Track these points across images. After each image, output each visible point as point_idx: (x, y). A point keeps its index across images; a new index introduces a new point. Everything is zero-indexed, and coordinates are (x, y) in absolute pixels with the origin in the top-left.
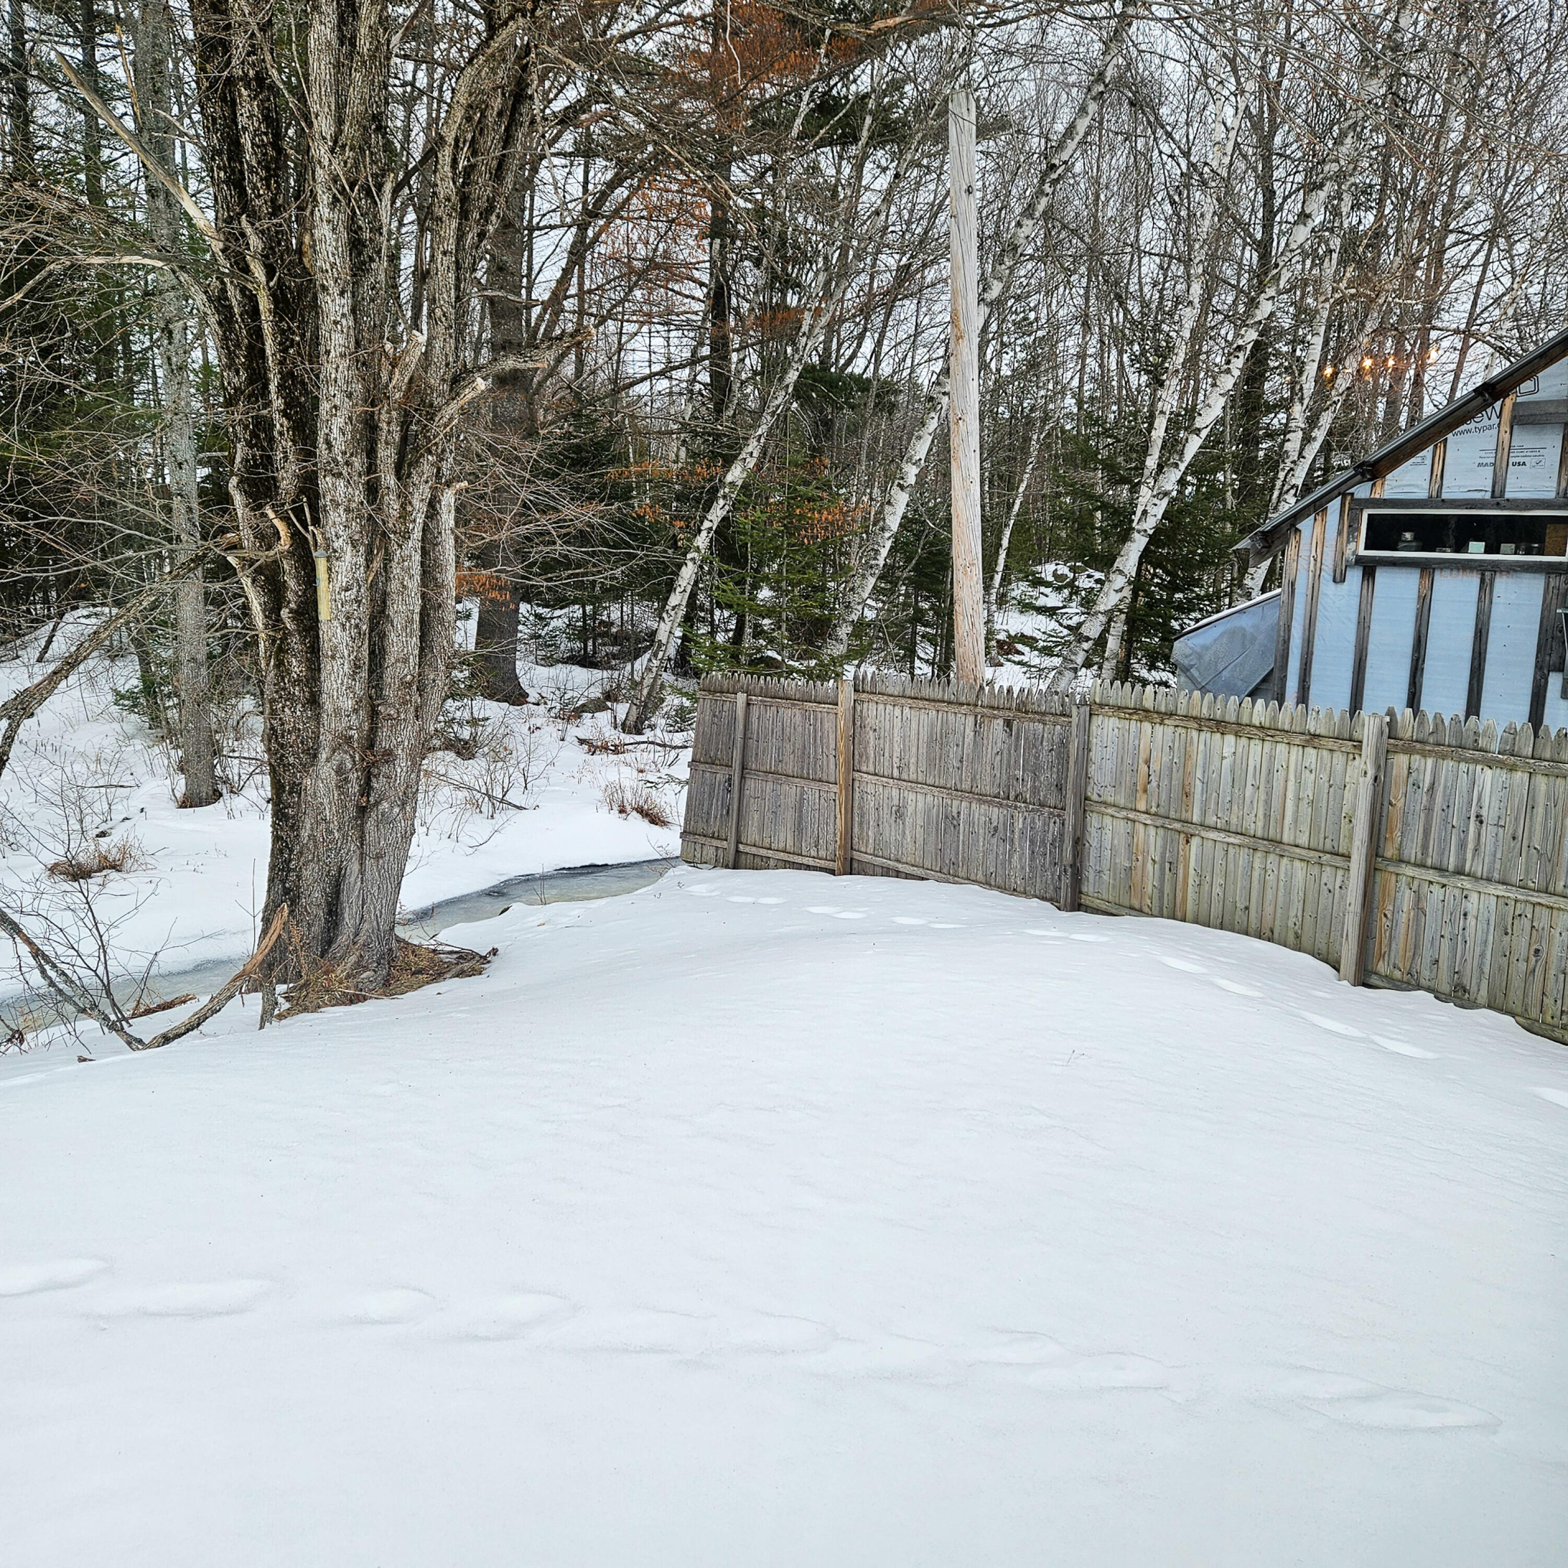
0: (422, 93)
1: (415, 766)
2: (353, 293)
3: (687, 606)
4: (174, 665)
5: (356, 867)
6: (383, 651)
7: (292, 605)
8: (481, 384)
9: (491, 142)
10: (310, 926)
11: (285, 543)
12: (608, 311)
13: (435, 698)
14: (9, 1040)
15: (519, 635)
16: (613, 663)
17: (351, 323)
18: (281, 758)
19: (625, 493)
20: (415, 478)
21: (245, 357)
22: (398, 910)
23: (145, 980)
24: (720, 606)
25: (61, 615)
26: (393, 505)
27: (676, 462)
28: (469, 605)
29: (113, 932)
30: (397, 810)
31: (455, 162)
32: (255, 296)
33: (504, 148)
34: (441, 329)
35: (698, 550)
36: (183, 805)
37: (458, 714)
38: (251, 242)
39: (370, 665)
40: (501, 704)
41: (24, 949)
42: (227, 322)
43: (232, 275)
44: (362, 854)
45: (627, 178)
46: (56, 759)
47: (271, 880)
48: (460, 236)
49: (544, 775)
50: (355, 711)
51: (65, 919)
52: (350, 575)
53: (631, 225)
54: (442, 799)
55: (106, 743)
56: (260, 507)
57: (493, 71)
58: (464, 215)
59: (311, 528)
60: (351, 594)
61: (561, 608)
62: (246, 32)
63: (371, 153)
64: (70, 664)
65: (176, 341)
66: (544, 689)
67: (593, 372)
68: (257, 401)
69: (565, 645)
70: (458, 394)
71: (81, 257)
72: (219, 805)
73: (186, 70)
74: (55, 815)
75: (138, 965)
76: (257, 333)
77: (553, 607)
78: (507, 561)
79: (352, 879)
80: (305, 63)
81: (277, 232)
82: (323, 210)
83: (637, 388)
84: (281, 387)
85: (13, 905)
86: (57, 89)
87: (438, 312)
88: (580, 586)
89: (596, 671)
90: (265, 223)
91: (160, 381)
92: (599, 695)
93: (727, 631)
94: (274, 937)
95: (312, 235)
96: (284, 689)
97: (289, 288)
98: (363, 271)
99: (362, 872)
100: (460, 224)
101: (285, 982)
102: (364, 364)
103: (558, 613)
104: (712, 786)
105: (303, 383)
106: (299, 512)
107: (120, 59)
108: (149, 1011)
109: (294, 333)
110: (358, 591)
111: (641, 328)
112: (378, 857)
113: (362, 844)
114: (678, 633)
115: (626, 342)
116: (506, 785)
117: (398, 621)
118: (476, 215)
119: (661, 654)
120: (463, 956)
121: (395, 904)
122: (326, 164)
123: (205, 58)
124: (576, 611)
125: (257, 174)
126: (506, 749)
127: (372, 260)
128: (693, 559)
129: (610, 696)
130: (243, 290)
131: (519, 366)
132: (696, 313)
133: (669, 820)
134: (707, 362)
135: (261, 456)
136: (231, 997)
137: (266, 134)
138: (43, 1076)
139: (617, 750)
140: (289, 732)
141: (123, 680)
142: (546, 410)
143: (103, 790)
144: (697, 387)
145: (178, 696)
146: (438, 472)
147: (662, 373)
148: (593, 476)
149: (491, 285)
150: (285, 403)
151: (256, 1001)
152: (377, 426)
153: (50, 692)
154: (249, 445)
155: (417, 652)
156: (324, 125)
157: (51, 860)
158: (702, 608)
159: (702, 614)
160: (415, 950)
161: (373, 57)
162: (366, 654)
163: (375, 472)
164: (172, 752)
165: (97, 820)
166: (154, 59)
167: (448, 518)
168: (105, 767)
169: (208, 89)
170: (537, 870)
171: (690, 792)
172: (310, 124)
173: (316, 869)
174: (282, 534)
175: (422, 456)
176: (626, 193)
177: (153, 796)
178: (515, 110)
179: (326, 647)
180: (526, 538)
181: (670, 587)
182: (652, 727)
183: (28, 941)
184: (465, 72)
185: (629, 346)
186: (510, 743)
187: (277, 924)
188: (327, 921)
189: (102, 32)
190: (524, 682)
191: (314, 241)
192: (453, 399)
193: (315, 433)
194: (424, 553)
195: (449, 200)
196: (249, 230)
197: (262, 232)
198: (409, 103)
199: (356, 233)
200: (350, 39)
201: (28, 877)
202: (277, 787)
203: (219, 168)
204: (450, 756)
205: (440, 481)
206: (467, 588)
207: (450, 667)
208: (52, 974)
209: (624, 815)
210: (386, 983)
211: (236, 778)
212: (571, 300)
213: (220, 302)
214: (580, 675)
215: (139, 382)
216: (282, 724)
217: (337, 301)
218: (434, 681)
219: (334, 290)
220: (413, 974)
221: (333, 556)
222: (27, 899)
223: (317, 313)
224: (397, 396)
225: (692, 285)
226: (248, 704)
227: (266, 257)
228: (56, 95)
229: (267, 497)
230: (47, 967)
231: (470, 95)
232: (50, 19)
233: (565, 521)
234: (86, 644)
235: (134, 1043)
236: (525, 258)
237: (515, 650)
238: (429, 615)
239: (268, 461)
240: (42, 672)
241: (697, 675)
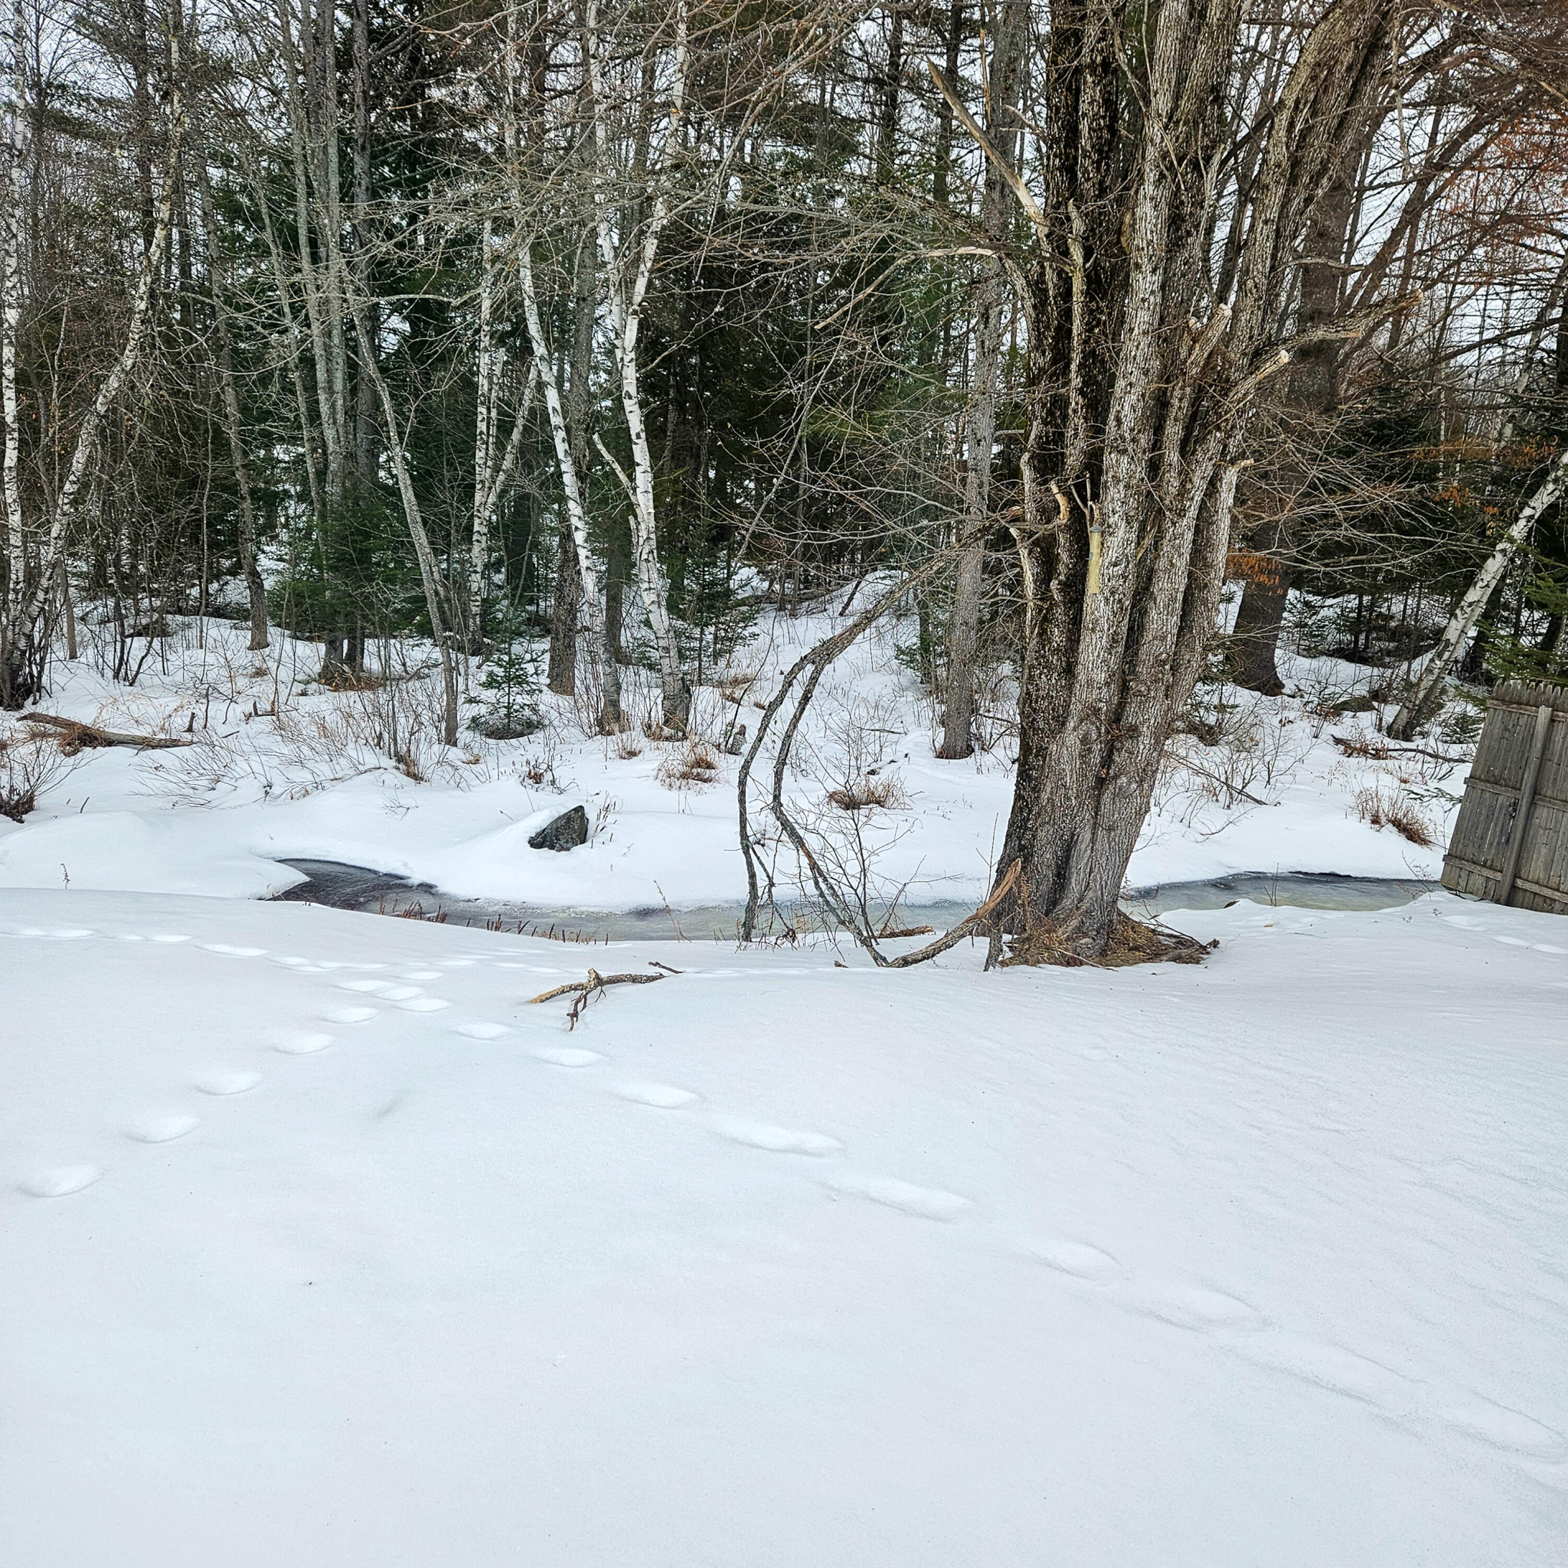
0: (1263, 56)
1: (1158, 744)
2: (1165, 269)
3: (1487, 603)
4: (949, 627)
5: (1088, 836)
6: (1142, 628)
7: (1062, 578)
8: (1284, 357)
9: (1335, 101)
10: (1038, 884)
11: (1063, 518)
12: (1440, 274)
13: (1188, 679)
14: (785, 936)
15: (1283, 622)
16: (1387, 660)
17: (1159, 300)
18: (1032, 722)
19: (1429, 475)
20: (1199, 455)
21: (1053, 338)
22: (1123, 884)
23: (893, 906)
24: (1530, 606)
25: (863, 575)
26: (1172, 482)
27: (1498, 440)
28: (1234, 588)
29: (873, 858)
30: (1134, 786)
31: (1291, 125)
32: (1071, 278)
33: (1348, 106)
34: (1250, 301)
35: (1511, 540)
36: (940, 756)
37: (1207, 698)
38: (1074, 226)
39: (1127, 641)
40: (1253, 693)
41: (805, 861)
42: (1040, 306)
43: (1052, 259)
44: (1095, 823)
45: (1487, 123)
46: (844, 702)
47: (1008, 836)
48: (1285, 205)
49: (1291, 771)
50: (1107, 684)
51: (837, 840)
52: (1120, 551)
53: (1482, 176)
54: (1179, 782)
55: (884, 692)
56: (1046, 482)
57: (1349, 23)
58: (1293, 180)
59: (1090, 503)
60: (1119, 570)
61: (1334, 597)
62: (1099, 20)
63: (1205, 126)
64: (868, 618)
65: (991, 325)
66: (1303, 681)
67: (1411, 341)
68: (1058, 379)
69: (1333, 636)
70: (1258, 368)
71: (924, 250)
72: (970, 760)
73: (1035, 64)
74: (839, 750)
75: (890, 891)
76: (1067, 314)
77: (1325, 596)
78: (1282, 543)
79: (1083, 847)
80: (1151, 42)
81: (1100, 214)
82: (1149, 188)
83: (1461, 359)
84: (1081, 366)
85: (800, 821)
86: (922, 97)
87: (1250, 284)
88: (1360, 573)
89: (1363, 667)
90: (1090, 206)
91: (970, 363)
92: (1365, 693)
93: (1534, 635)
94: (1007, 889)
95: (1134, 214)
96: (1044, 657)
97: (1103, 268)
98: (1178, 246)
99: (1093, 841)
100: (1287, 190)
101: (1010, 933)
102: (1165, 340)
103: (1330, 602)
104: (1492, 809)
105: (1103, 362)
106: (1080, 488)
107: (979, 61)
108: (893, 935)
109: (1102, 312)
110: (1126, 567)
111: (1476, 290)
112: (1110, 829)
113: (1096, 814)
114: (1473, 632)
115: (1455, 308)
116: (1247, 777)
117: (1161, 599)
118: (1306, 179)
119: (1447, 655)
120: (1182, 942)
121: (1120, 878)
122: (1158, 141)
123: (1058, 50)
124: (1352, 601)
125: (1090, 157)
126: (1252, 739)
127: (1189, 234)
128: (1503, 551)
129: (1378, 696)
130: (1060, 273)
131: (1329, 336)
132: (1550, 270)
133: (1432, 839)
134: (1557, 325)
135: (1054, 433)
136: (963, 936)
137: (1104, 117)
138: (807, 971)
139: (1378, 754)
140: (1043, 698)
141: (904, 638)
142: (1350, 384)
143: (877, 733)
144: (1539, 355)
145: (948, 656)
146: (1224, 449)
147: (1496, 341)
148: (1393, 455)
149: (1308, 251)
150: (1083, 382)
151: (983, 944)
152: (1169, 403)
153: (850, 642)
154: (1045, 423)
155: (1175, 631)
156: (1161, 103)
157: (832, 787)
158: (1506, 606)
159: (1506, 614)
160: (1135, 926)
161: (1221, 27)
162: (1125, 629)
163: (1160, 449)
164: (937, 706)
165: (870, 760)
166: (1010, 58)
167: (1227, 497)
168: (881, 713)
169: (1056, 80)
170: (1268, 867)
171: (1462, 811)
172: (1148, 103)
173: (1051, 832)
174: (1062, 508)
175: (1210, 432)
176: (1482, 142)
177: (916, 744)
178: (1366, 61)
179: (1087, 619)
180: (1308, 520)
181: (1469, 581)
182: (1424, 735)
183: (809, 855)
184: (1317, 29)
185: (1458, 311)
186: (1258, 734)
187: (1010, 877)
188: (1055, 883)
189: (966, 38)
190: (1281, 672)
191: (1135, 220)
192: (1252, 373)
193: (1107, 410)
194: (1198, 531)
195: (1278, 166)
196: (1074, 214)
197: (1086, 215)
198: (1247, 70)
199: (1177, 208)
200: (1200, 11)
201: (814, 800)
202: (1025, 748)
203: (1055, 156)
204: (1193, 739)
205: (1225, 459)
206: (1236, 571)
207: (1207, 649)
208: (823, 886)
209: (1377, 826)
210: (1103, 953)
211: (988, 737)
212: (1397, 263)
213: (1037, 287)
214: (1346, 669)
215: (953, 365)
216: (1038, 690)
217: (1148, 279)
218: (1189, 661)
219: (1147, 267)
220: (1130, 949)
221: (1107, 531)
222: (812, 818)
223: (1127, 292)
224: (1194, 371)
225: (1551, 238)
226: (1006, 668)
227: (1087, 239)
228: (919, 103)
229: (1053, 472)
230: (820, 880)
231: (1319, 53)
232: (924, 32)
233: (1357, 503)
234: (883, 602)
235: (879, 959)
236: (1350, 221)
237: (1276, 637)
238: (1193, 594)
239: (1059, 438)
240: (842, 625)
241: (1489, 680)
